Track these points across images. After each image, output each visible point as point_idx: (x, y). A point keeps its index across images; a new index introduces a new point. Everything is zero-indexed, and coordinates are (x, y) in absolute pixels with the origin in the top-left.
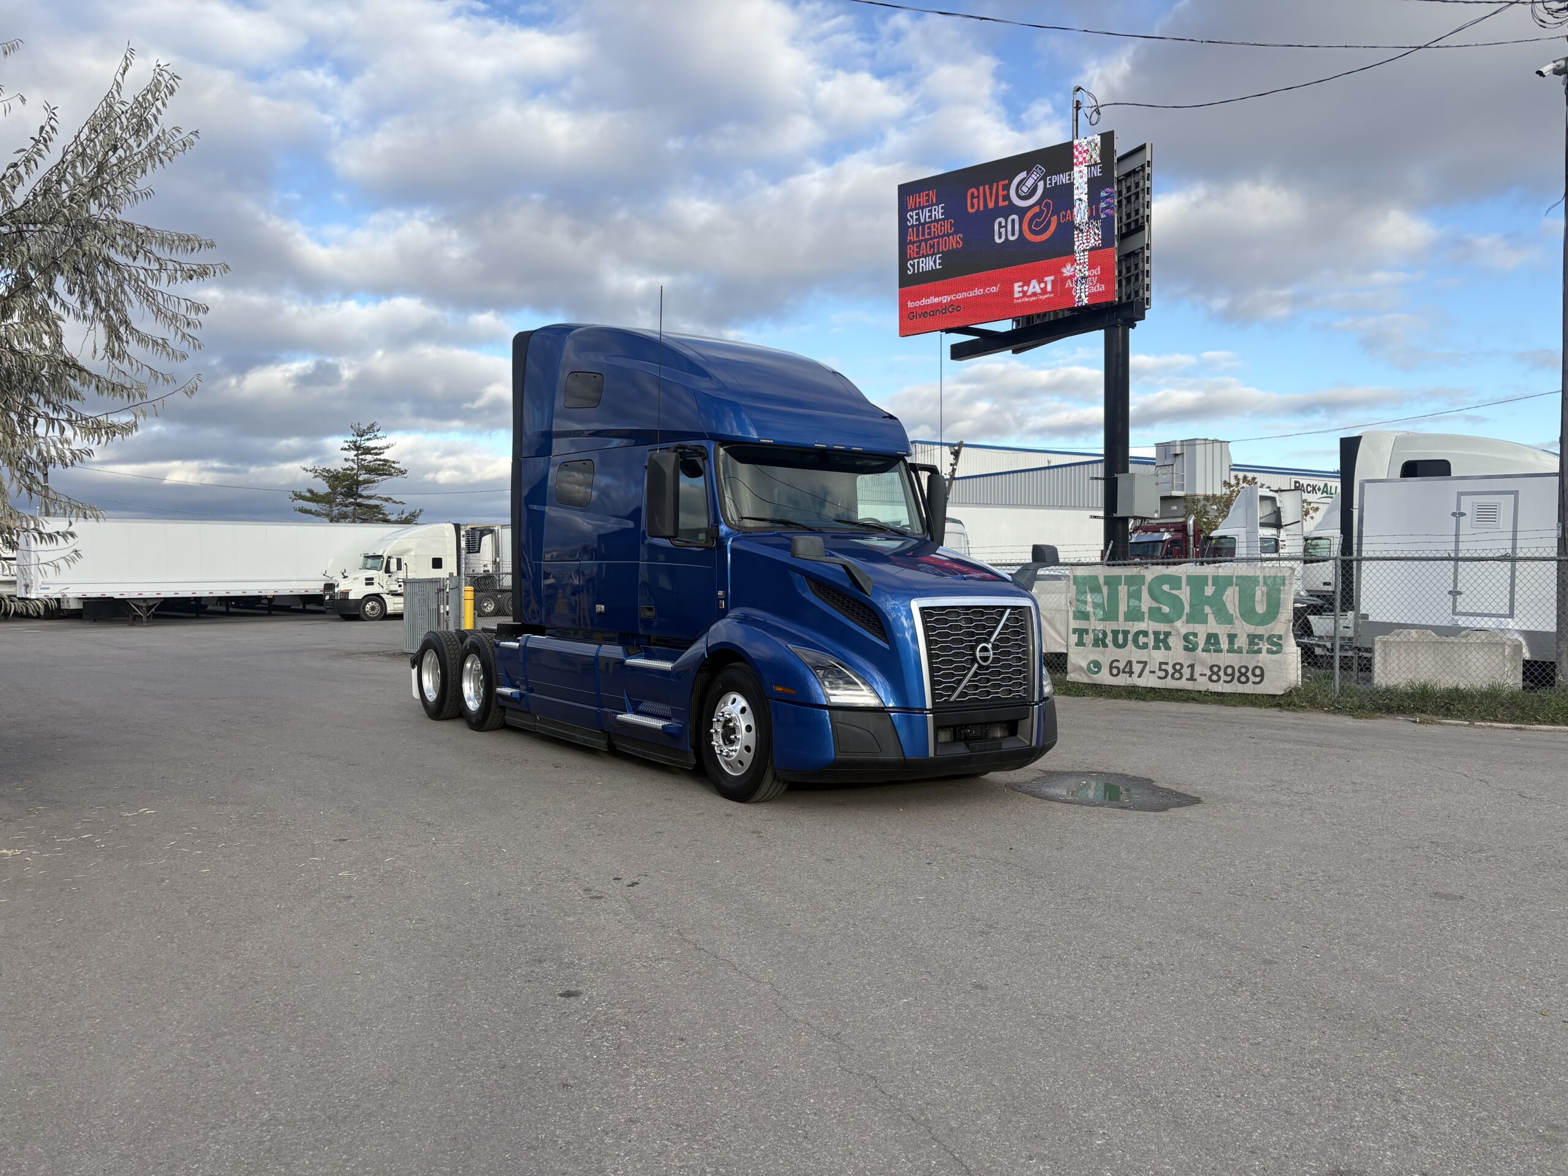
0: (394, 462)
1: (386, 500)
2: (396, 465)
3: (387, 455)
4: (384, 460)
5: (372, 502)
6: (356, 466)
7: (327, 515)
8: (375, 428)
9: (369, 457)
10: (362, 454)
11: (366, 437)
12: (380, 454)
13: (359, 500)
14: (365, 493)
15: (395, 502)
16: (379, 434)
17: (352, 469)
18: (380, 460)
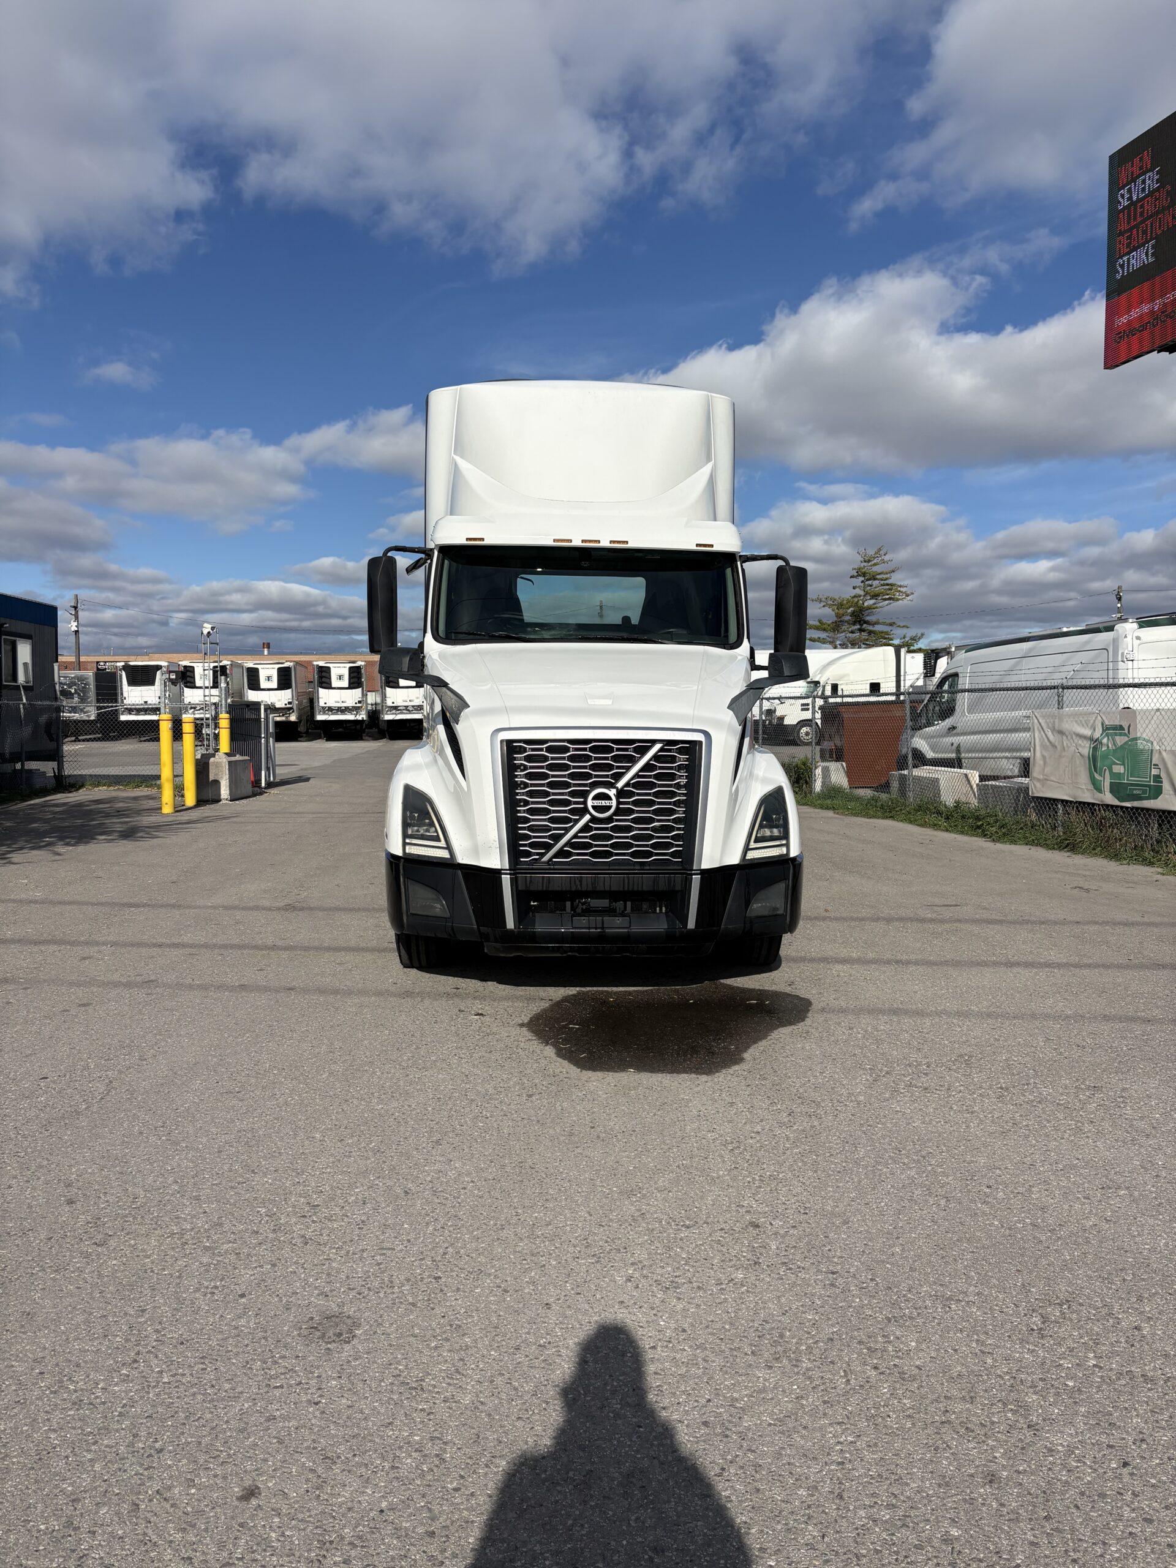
0: (900, 586)
1: (891, 625)
2: (902, 589)
3: (895, 579)
4: (891, 585)
5: (878, 628)
6: (862, 593)
7: (830, 643)
8: (882, 552)
9: (876, 583)
10: (867, 580)
11: (873, 563)
12: (886, 579)
13: (865, 625)
14: (867, 618)
15: (899, 626)
16: (886, 558)
17: (860, 596)
18: (888, 585)
